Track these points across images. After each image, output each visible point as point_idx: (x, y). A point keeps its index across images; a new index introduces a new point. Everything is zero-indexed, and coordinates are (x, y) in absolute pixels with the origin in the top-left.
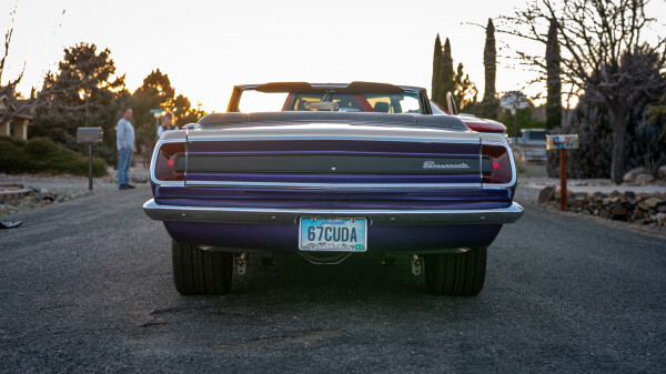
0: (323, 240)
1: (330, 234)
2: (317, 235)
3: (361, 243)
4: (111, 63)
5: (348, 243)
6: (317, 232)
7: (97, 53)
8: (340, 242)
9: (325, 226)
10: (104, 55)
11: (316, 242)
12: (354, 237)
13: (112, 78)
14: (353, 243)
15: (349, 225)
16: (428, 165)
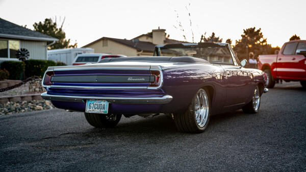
0: (94, 109)
1: (96, 106)
2: (92, 106)
3: (105, 110)
4: (261, 34)
5: (102, 110)
6: (92, 105)
7: (256, 30)
8: (99, 110)
9: (95, 103)
10: (259, 31)
11: (91, 109)
12: (104, 108)
13: (261, 40)
14: (103, 110)
15: (103, 103)
16: (130, 79)
